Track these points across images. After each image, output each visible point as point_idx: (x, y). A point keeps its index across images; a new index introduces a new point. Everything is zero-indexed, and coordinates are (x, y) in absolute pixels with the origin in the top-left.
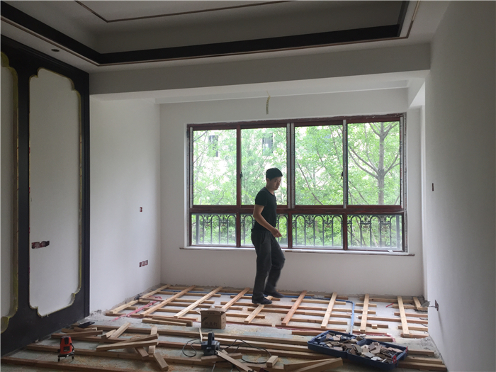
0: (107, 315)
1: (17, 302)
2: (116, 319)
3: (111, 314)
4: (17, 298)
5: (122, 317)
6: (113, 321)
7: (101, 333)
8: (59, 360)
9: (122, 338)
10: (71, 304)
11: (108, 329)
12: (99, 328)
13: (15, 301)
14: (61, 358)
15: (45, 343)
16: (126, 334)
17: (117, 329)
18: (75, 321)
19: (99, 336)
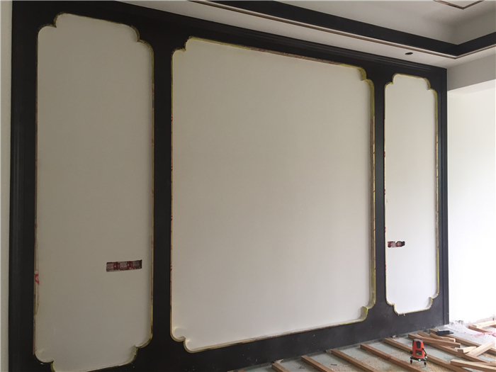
0: (470, 328)
1: (375, 295)
2: (479, 335)
3: (473, 328)
4: (375, 292)
5: (486, 335)
6: (475, 336)
7: (459, 346)
8: (411, 361)
9: (482, 358)
10: (428, 308)
11: (467, 344)
12: (457, 340)
13: (373, 294)
14: (413, 361)
15: (401, 341)
16: (487, 355)
17: (477, 346)
18: (433, 327)
19: (456, 349)
